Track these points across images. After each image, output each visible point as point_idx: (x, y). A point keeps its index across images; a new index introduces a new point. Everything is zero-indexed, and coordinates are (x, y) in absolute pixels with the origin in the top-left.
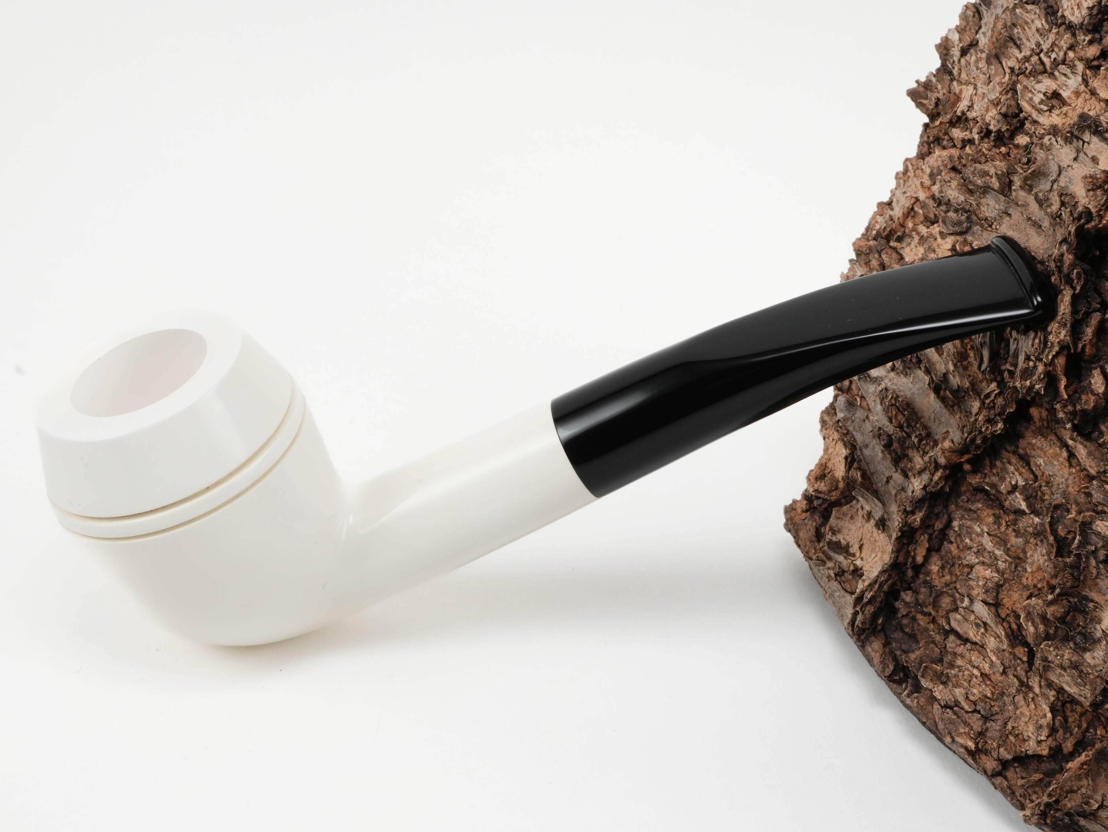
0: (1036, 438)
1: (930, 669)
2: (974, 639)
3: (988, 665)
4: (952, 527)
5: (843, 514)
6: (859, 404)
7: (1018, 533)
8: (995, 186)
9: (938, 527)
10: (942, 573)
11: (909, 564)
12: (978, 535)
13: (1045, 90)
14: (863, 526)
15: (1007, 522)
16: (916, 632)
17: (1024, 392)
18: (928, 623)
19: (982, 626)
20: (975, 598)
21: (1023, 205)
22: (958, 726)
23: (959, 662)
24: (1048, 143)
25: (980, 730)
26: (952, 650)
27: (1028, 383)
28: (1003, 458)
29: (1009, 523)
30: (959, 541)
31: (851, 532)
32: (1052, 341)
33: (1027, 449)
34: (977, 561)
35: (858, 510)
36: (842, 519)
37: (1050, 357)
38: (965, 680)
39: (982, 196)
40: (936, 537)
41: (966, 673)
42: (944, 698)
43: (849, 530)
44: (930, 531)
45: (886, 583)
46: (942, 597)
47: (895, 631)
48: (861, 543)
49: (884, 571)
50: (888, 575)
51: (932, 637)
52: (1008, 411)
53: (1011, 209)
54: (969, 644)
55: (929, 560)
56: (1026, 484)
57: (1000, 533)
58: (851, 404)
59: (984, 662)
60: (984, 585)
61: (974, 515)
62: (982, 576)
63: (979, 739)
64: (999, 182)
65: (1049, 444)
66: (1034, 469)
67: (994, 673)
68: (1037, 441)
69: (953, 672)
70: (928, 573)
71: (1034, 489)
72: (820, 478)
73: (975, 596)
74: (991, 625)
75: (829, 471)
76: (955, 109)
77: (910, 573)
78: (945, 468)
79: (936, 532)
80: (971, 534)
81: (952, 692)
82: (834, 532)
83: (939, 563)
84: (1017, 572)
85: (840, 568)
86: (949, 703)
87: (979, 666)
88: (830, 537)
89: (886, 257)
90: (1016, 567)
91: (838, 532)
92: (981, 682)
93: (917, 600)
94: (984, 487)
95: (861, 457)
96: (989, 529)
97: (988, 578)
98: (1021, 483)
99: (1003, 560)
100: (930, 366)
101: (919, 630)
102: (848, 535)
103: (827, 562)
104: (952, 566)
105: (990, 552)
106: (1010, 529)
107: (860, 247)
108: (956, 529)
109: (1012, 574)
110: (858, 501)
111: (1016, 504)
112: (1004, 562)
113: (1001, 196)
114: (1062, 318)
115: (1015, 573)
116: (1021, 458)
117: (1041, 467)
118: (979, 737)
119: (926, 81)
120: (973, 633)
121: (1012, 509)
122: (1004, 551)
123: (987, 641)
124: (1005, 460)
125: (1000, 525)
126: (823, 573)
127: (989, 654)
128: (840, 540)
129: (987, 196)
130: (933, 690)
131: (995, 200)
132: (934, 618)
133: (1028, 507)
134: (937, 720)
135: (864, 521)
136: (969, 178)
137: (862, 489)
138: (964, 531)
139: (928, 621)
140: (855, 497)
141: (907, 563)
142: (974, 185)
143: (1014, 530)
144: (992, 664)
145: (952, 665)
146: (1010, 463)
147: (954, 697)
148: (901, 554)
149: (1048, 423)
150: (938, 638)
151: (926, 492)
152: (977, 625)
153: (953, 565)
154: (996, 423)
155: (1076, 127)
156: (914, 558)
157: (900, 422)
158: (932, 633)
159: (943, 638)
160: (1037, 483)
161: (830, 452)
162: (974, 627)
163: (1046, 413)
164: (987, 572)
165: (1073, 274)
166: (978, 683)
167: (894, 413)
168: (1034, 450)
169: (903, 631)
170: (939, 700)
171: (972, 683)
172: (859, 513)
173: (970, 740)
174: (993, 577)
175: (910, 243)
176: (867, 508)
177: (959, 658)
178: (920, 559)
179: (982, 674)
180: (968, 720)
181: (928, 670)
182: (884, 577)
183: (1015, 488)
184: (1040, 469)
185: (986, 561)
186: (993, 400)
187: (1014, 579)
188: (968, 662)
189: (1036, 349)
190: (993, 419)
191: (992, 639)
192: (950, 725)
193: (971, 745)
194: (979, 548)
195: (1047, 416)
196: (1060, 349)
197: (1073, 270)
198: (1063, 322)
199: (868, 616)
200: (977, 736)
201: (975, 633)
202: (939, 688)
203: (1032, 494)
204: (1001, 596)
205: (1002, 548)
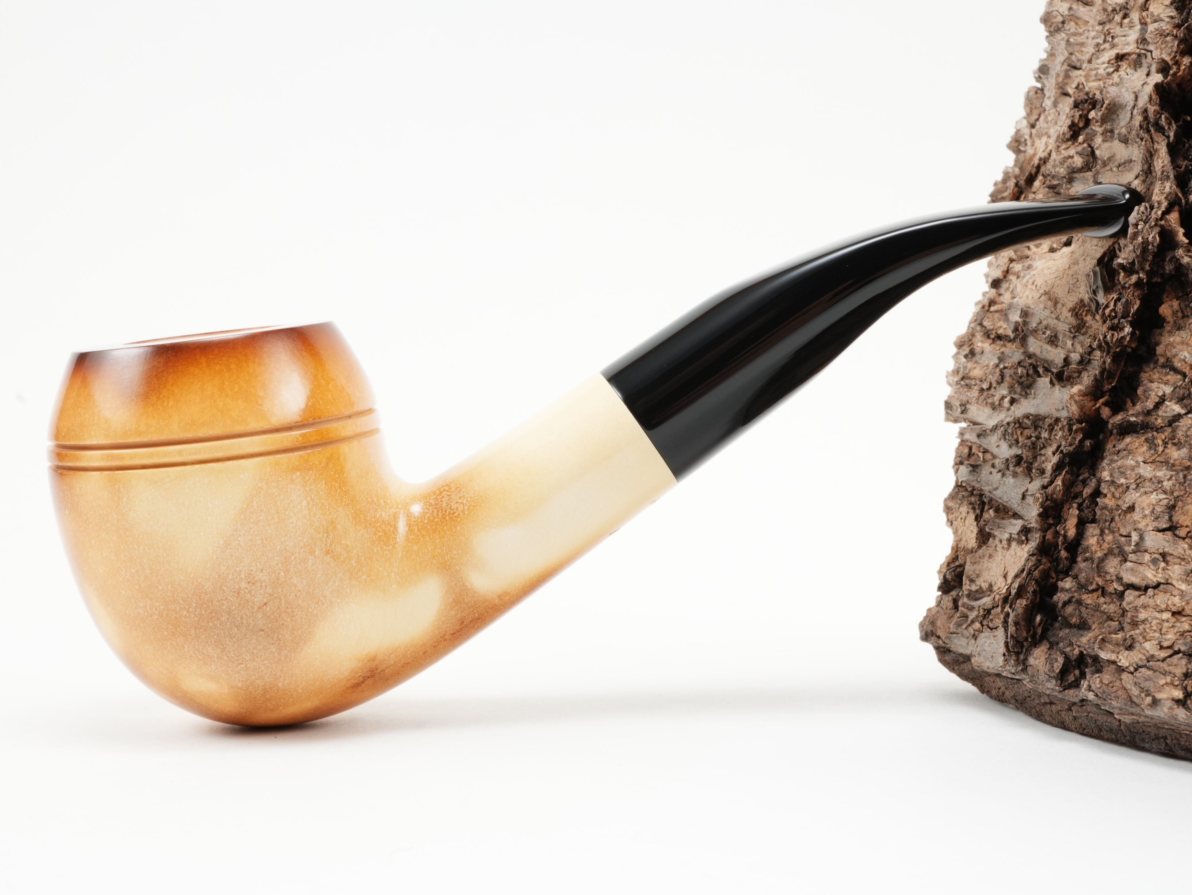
0: (1174, 335)
1: (1109, 642)
2: (1155, 580)
3: (1177, 597)
4: (1102, 480)
5: (980, 557)
6: (982, 459)
7: (1178, 445)
8: (1079, 163)
9: (1087, 493)
10: (1103, 539)
11: (1060, 543)
12: (1133, 469)
13: (1108, 59)
14: (1004, 557)
15: (1163, 441)
16: (1085, 616)
17: (1138, 253)
18: (1098, 597)
19: (1161, 559)
20: (1144, 532)
21: (1110, 159)
22: (1156, 680)
23: (1142, 615)
24: (1119, 80)
25: (1184, 670)
26: (1130, 606)
27: (1140, 239)
28: (1143, 381)
29: (1166, 440)
30: (1113, 490)
31: (991, 571)
32: (1158, 199)
33: (1167, 352)
34: (1138, 494)
35: (996, 546)
36: (979, 562)
37: (1160, 213)
38: (1155, 631)
39: (1069, 186)
40: (1088, 507)
41: (1154, 622)
42: (1132, 662)
43: (989, 569)
44: (1079, 500)
45: (1035, 570)
46: (1107, 561)
47: (1061, 629)
48: (1006, 572)
49: (1030, 555)
50: (1037, 560)
51: (1105, 613)
52: (1132, 311)
53: (1100, 176)
54: (1150, 590)
55: (1085, 536)
56: (1175, 388)
57: (1159, 455)
58: (975, 468)
59: (1172, 597)
60: (1153, 512)
61: (1125, 452)
62: (1147, 504)
63: (1186, 682)
64: (1082, 158)
65: (1188, 331)
66: (1180, 365)
67: (1188, 603)
68: (1175, 338)
69: (1137, 632)
70: (1086, 550)
71: (1185, 388)
72: (953, 562)
73: (1143, 529)
74: (1171, 552)
75: (962, 549)
76: (1033, 163)
77: (1063, 554)
78: (1079, 421)
79: (1087, 502)
80: (1124, 473)
81: (1141, 651)
82: (972, 581)
83: (1097, 532)
84: (1188, 482)
85: (985, 610)
86: (1140, 663)
87: (1168, 605)
88: (968, 587)
89: (989, 321)
90: (1185, 477)
91: (977, 577)
92: (1174, 623)
93: (1079, 584)
94: (1129, 421)
95: (992, 496)
96: (1144, 458)
97: (1154, 503)
98: (1168, 390)
99: (1168, 477)
100: (1048, 364)
101: (1087, 614)
102: (989, 575)
103: (969, 614)
104: (1111, 522)
105: (1151, 479)
106: (1169, 446)
107: (962, 338)
108: (1108, 478)
109: (1182, 488)
110: (994, 537)
111: (1168, 414)
112: (1170, 479)
113: (1088, 173)
114: (1163, 172)
115: (1186, 484)
116: (1163, 366)
117: (1187, 360)
118: (1184, 680)
119: (1003, 177)
120: (1152, 574)
121: (1166, 422)
122: (1167, 470)
123: (1170, 573)
124: (1146, 382)
125: (1157, 446)
126: (968, 634)
127: (1176, 585)
128: (980, 586)
129: (1074, 184)
130: (1118, 660)
131: (1084, 184)
132: (1103, 588)
133: (1182, 408)
134: (1128, 687)
135: (1006, 551)
136: (1051, 172)
137: (997, 520)
138: (1116, 475)
139: (1096, 597)
140: (991, 533)
141: (1058, 544)
142: (1058, 180)
143: (1174, 444)
144: (1182, 594)
145: (1135, 624)
146: (1152, 382)
147: (1145, 655)
148: (1048, 533)
149: (1182, 312)
150: (1112, 608)
151: (1063, 454)
152: (1154, 561)
153: (1112, 520)
154: (1122, 329)
155: (1140, 41)
156: (1065, 536)
157: (1027, 436)
158: (1104, 606)
159: (1118, 604)
160: (1186, 380)
161: (959, 532)
162: (1152, 567)
163: (1178, 302)
164: (1152, 497)
165: (1162, 121)
166: (1171, 625)
167: (1019, 433)
168: (1174, 348)
169: (1070, 626)
170: (1127, 667)
171: (1164, 630)
172: (998, 549)
173: (1176, 689)
174: (1160, 500)
175: (1009, 287)
176: (1007, 536)
177: (1141, 610)
178: (1072, 532)
179: (1174, 614)
180: (1167, 669)
181: (1107, 644)
182: (1032, 561)
183: (1162, 400)
184: (1186, 363)
185: (1149, 489)
186: (1114, 310)
187: (1187, 492)
188: (1154, 610)
189: (1143, 213)
190: (1117, 326)
191: (1176, 567)
192: (1146, 682)
193: (1179, 694)
194: (1138, 481)
195: (1180, 305)
196: (1168, 204)
197: (1160, 117)
198: (1165, 175)
199: (1020, 611)
200: (1183, 679)
201: (1155, 573)
202: (1125, 655)
203: (1184, 394)
204: (1175, 519)
205: (1164, 468)
